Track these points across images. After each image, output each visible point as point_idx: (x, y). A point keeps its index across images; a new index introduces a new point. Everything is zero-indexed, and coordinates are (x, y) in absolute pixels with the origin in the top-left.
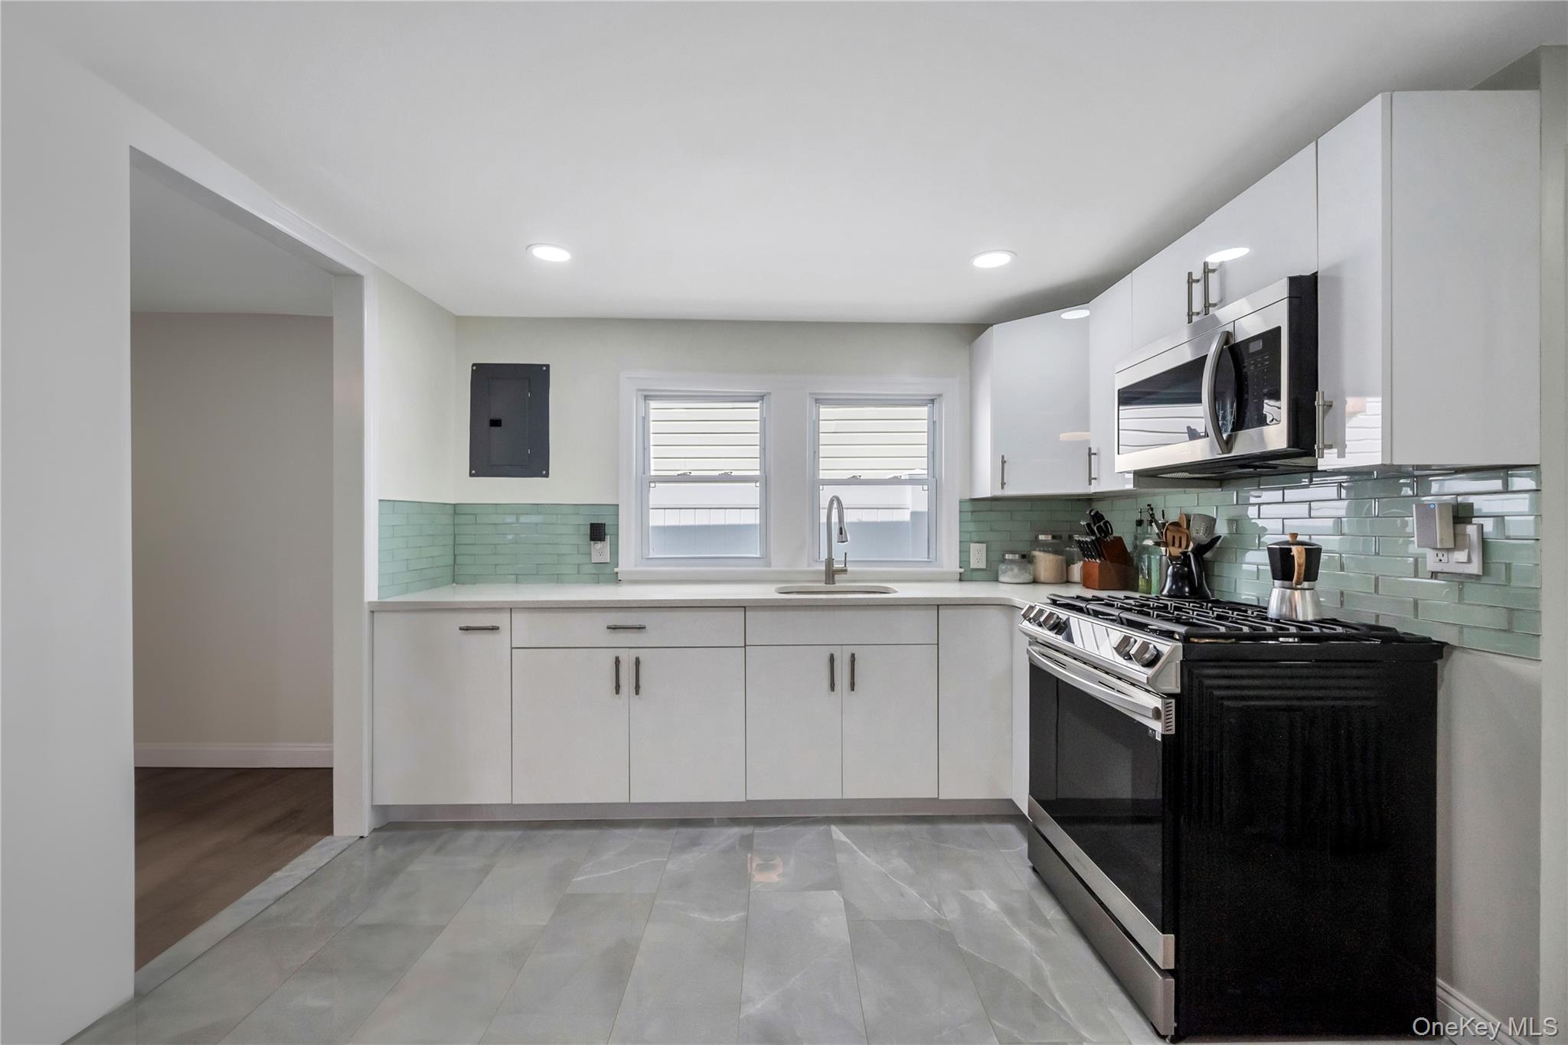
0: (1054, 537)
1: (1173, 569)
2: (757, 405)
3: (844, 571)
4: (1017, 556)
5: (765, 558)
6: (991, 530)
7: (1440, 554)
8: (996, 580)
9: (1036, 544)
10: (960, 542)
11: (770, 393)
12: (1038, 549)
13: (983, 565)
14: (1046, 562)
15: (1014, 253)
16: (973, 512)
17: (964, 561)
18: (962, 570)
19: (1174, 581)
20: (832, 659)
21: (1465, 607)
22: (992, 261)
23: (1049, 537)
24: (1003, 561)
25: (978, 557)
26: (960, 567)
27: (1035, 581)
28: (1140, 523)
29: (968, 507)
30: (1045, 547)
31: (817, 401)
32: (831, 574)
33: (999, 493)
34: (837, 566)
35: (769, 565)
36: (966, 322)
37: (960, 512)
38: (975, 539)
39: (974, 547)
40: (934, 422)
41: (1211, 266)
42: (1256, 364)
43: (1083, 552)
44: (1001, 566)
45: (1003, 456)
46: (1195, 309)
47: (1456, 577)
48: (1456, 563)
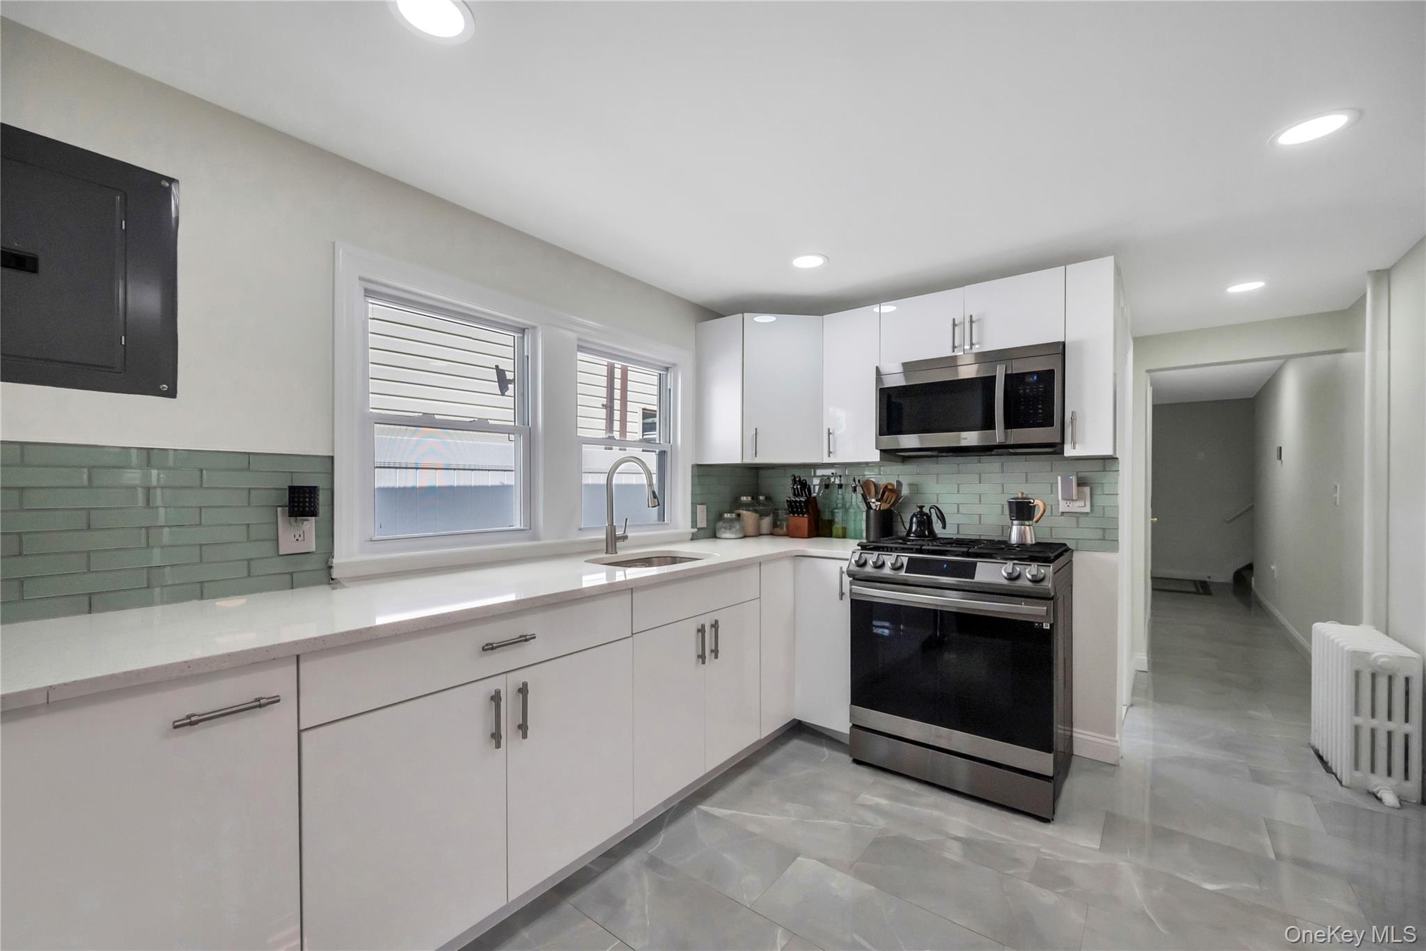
3: (624, 538)
4: (732, 516)
5: (530, 529)
6: (710, 493)
7: (1068, 503)
8: (715, 535)
9: (740, 504)
10: (691, 504)
11: (535, 328)
12: (743, 508)
13: (706, 524)
14: (749, 516)
15: (827, 258)
16: (700, 477)
17: (694, 523)
18: (693, 530)
19: (918, 526)
21: (1079, 529)
22: (808, 262)
23: (750, 498)
24: (720, 519)
25: (703, 518)
26: (692, 527)
27: (745, 537)
29: (696, 469)
30: (746, 506)
32: (612, 543)
33: (749, 460)
34: (619, 533)
35: (536, 537)
37: (692, 477)
38: (701, 501)
39: (700, 508)
40: (669, 390)
41: (974, 319)
42: (1032, 390)
43: (792, 509)
44: (720, 524)
45: (756, 429)
46: (956, 344)
47: (1075, 514)
48: (1077, 507)
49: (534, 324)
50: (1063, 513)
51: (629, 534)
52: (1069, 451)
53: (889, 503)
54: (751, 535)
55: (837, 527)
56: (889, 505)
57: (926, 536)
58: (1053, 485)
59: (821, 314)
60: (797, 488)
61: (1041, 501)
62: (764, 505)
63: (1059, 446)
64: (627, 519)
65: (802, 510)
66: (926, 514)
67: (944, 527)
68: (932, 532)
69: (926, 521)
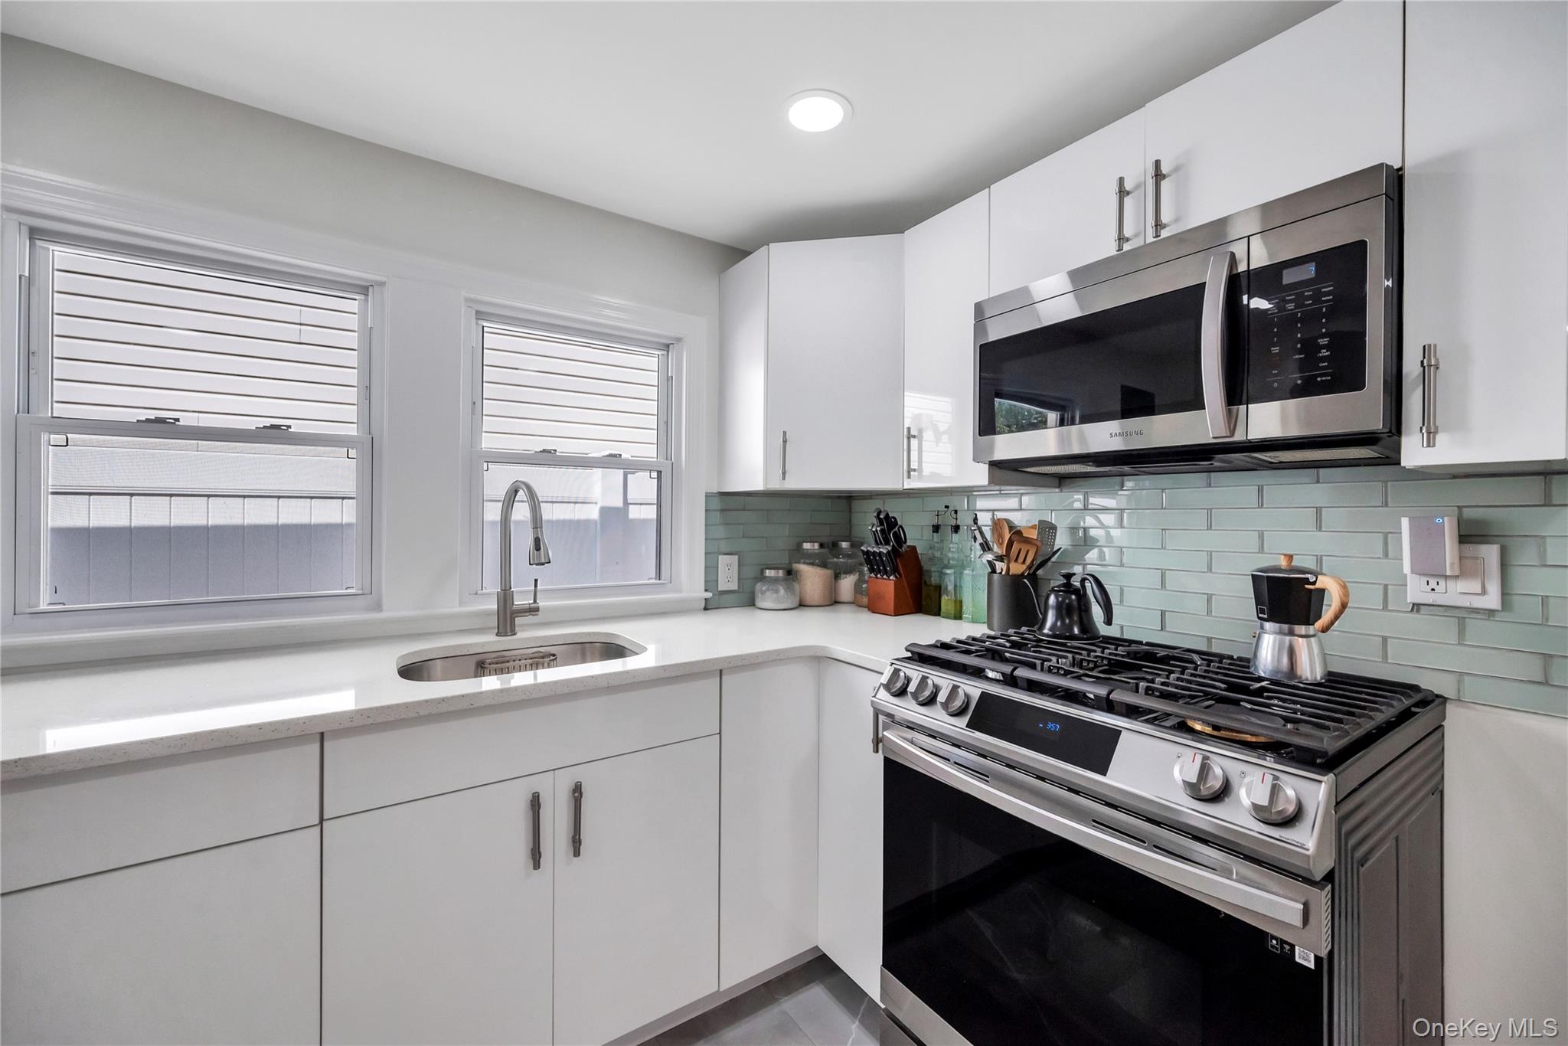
0: (822, 546)
1: (1057, 597)
2: (353, 306)
3: (533, 610)
4: (781, 573)
6: (744, 537)
7: (1433, 584)
8: (751, 603)
9: (798, 554)
10: (706, 554)
11: (382, 284)
12: (802, 561)
13: (734, 586)
14: (813, 578)
16: (722, 510)
17: (710, 583)
18: (709, 595)
19: (1059, 615)
20: (535, 803)
21: (1467, 649)
23: (816, 546)
24: (761, 577)
25: (728, 576)
26: (706, 590)
27: (802, 605)
28: (936, 529)
29: (716, 504)
30: (811, 559)
31: (480, 315)
32: (507, 617)
33: (776, 485)
34: (520, 601)
35: (378, 607)
36: (715, 240)
37: (706, 510)
38: (724, 549)
39: (723, 560)
40: (669, 379)
41: (1164, 169)
42: (1299, 301)
43: (872, 566)
44: (759, 586)
45: (785, 433)
46: (1127, 233)
47: (1457, 613)
48: (1459, 592)
49: (383, 279)
50: (1416, 607)
51: (541, 603)
52: (1414, 453)
53: (1024, 562)
54: (817, 604)
55: (946, 602)
56: (1024, 567)
57: (1073, 637)
58: (1388, 540)
59: (901, 230)
60: (876, 530)
61: (1333, 577)
62: (849, 556)
63: (1387, 440)
64: (536, 580)
65: (885, 569)
66: (1076, 591)
67: (1109, 621)
68: (1087, 628)
69: (1075, 603)
